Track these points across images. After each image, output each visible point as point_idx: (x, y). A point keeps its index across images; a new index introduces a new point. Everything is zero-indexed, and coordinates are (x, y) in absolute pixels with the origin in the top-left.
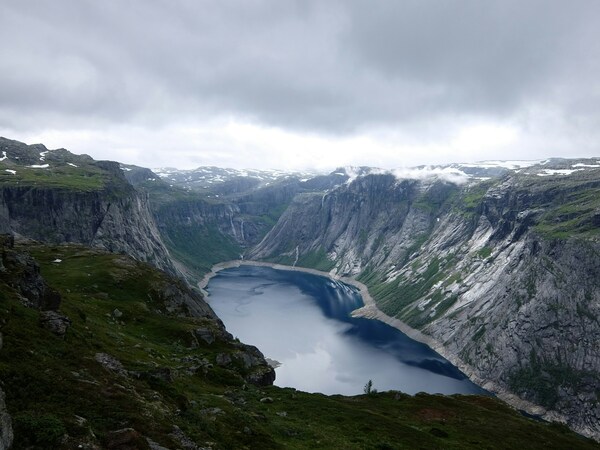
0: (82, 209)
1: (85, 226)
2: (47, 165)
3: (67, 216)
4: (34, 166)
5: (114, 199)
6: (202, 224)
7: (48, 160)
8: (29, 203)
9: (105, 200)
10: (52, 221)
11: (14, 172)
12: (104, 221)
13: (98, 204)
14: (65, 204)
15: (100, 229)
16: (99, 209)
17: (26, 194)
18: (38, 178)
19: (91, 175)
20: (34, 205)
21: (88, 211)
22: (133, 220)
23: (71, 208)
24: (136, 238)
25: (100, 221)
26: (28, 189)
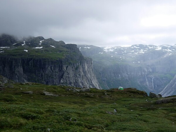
0: (54, 69)
1: (55, 77)
2: (42, 47)
3: (47, 72)
4: (37, 48)
5: (70, 64)
6: (127, 78)
7: (43, 44)
8: (31, 66)
9: (65, 65)
10: (41, 74)
11: (27, 51)
12: (65, 75)
13: (62, 66)
14: (47, 66)
15: (62, 79)
16: (62, 69)
17: (30, 62)
18: (37, 54)
19: (61, 51)
20: (34, 67)
21: (57, 70)
22: (79, 75)
23: (49, 68)
24: (81, 84)
25: (63, 75)
26: (31, 59)
